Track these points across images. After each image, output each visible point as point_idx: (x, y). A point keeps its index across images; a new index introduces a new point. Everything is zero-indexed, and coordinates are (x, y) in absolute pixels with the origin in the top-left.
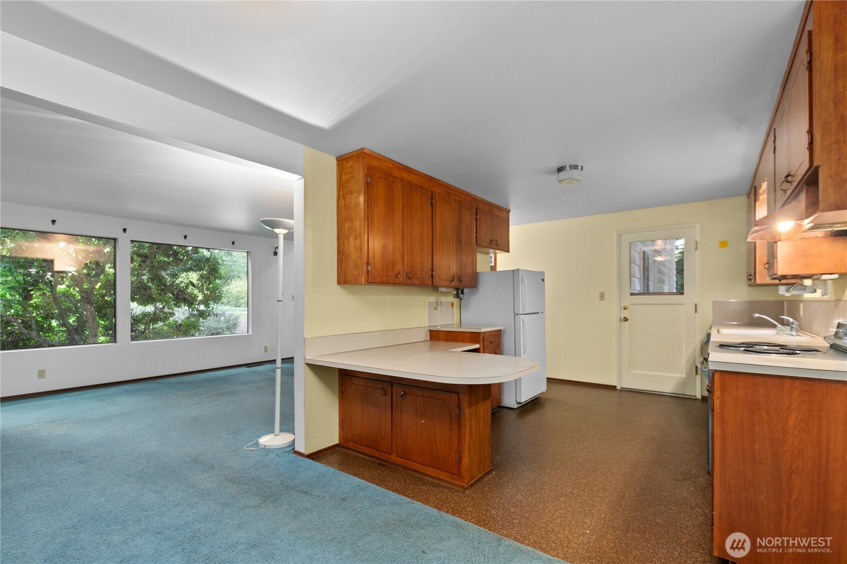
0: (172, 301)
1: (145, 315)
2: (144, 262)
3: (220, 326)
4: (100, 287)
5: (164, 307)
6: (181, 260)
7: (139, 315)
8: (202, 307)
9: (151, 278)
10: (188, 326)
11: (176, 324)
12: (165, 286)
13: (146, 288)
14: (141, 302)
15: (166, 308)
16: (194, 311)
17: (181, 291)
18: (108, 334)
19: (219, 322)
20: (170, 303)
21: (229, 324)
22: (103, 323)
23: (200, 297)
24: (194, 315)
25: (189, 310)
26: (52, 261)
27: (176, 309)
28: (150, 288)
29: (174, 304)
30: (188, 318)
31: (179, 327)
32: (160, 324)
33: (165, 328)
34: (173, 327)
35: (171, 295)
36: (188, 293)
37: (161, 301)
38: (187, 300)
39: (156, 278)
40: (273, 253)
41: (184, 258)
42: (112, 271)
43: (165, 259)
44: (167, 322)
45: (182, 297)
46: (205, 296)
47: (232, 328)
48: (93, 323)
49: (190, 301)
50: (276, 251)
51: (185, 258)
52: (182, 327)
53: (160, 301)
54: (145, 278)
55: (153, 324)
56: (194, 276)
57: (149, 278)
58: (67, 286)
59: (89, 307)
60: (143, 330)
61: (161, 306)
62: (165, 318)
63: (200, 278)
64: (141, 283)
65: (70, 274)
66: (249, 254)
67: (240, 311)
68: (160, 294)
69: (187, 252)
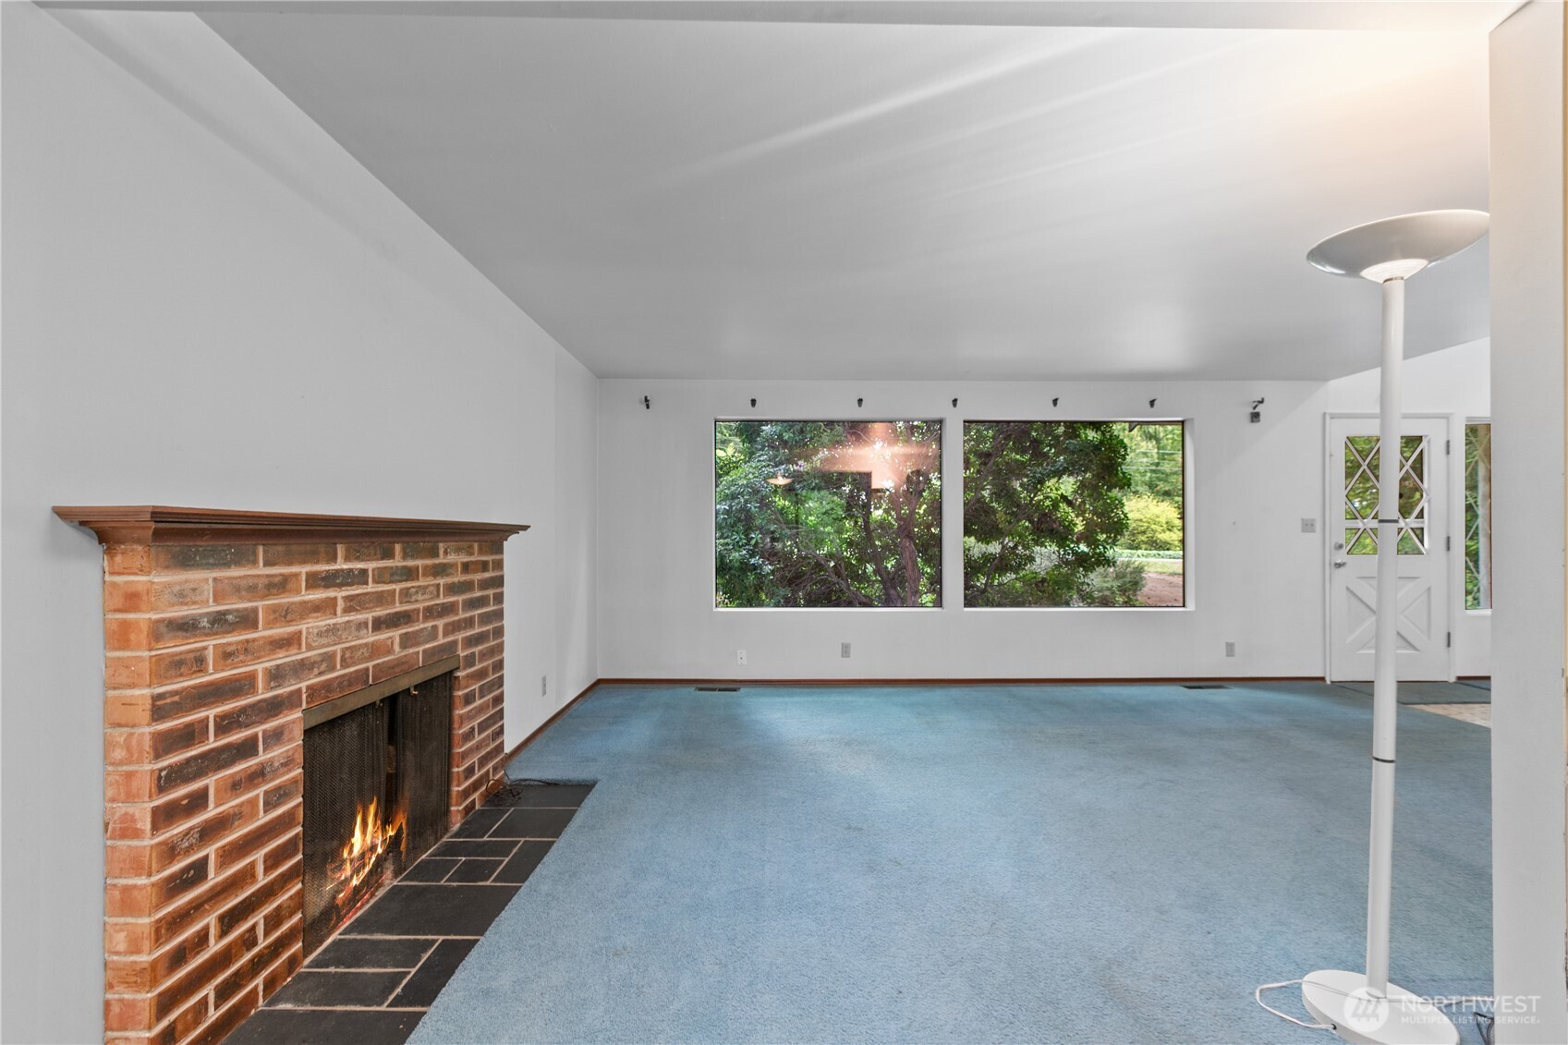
0: (1030, 534)
1: (987, 558)
2: (985, 464)
3: (1106, 585)
4: (924, 510)
5: (1016, 547)
6: (1045, 455)
7: (978, 558)
8: (1083, 548)
9: (995, 493)
10: (1056, 583)
11: (1035, 577)
12: (1018, 506)
13: (989, 511)
14: (981, 536)
15: (1020, 548)
16: (1069, 554)
17: (1045, 515)
18: (934, 590)
19: (1105, 577)
20: (1026, 537)
21: (1124, 582)
22: (929, 571)
23: (1080, 527)
24: (1067, 563)
25: (1058, 551)
26: (868, 475)
27: (1037, 549)
28: (994, 511)
29: (1033, 540)
30: (1057, 567)
31: (1040, 585)
32: (1010, 576)
33: (1018, 585)
34: (1031, 584)
35: (1027, 524)
36: (1057, 518)
37: (1012, 535)
38: (1057, 532)
39: (1004, 493)
40: (1249, 418)
41: (1051, 450)
42: (939, 483)
43: (1018, 457)
44: (1022, 573)
45: (1048, 527)
46: (1088, 524)
47: (1130, 589)
48: (913, 570)
49: (1061, 535)
50: (1257, 410)
51: (1053, 450)
52: (1046, 584)
53: (1010, 534)
54: (986, 493)
55: (999, 576)
56: (1068, 485)
57: (993, 493)
58: (884, 510)
59: (907, 544)
60: (983, 586)
61: (1011, 544)
62: (1019, 567)
63: (1079, 487)
64: (980, 500)
65: (888, 493)
66: (1187, 425)
67: (1139, 556)
68: (1010, 522)
69: (1056, 438)
